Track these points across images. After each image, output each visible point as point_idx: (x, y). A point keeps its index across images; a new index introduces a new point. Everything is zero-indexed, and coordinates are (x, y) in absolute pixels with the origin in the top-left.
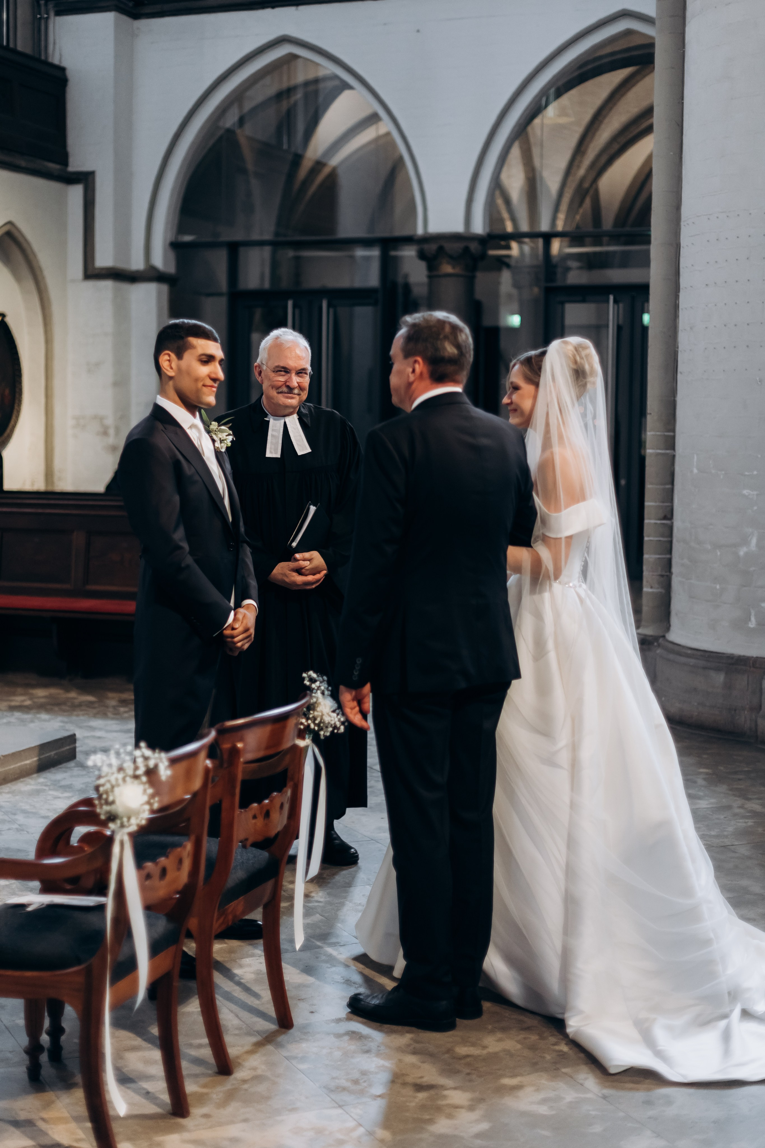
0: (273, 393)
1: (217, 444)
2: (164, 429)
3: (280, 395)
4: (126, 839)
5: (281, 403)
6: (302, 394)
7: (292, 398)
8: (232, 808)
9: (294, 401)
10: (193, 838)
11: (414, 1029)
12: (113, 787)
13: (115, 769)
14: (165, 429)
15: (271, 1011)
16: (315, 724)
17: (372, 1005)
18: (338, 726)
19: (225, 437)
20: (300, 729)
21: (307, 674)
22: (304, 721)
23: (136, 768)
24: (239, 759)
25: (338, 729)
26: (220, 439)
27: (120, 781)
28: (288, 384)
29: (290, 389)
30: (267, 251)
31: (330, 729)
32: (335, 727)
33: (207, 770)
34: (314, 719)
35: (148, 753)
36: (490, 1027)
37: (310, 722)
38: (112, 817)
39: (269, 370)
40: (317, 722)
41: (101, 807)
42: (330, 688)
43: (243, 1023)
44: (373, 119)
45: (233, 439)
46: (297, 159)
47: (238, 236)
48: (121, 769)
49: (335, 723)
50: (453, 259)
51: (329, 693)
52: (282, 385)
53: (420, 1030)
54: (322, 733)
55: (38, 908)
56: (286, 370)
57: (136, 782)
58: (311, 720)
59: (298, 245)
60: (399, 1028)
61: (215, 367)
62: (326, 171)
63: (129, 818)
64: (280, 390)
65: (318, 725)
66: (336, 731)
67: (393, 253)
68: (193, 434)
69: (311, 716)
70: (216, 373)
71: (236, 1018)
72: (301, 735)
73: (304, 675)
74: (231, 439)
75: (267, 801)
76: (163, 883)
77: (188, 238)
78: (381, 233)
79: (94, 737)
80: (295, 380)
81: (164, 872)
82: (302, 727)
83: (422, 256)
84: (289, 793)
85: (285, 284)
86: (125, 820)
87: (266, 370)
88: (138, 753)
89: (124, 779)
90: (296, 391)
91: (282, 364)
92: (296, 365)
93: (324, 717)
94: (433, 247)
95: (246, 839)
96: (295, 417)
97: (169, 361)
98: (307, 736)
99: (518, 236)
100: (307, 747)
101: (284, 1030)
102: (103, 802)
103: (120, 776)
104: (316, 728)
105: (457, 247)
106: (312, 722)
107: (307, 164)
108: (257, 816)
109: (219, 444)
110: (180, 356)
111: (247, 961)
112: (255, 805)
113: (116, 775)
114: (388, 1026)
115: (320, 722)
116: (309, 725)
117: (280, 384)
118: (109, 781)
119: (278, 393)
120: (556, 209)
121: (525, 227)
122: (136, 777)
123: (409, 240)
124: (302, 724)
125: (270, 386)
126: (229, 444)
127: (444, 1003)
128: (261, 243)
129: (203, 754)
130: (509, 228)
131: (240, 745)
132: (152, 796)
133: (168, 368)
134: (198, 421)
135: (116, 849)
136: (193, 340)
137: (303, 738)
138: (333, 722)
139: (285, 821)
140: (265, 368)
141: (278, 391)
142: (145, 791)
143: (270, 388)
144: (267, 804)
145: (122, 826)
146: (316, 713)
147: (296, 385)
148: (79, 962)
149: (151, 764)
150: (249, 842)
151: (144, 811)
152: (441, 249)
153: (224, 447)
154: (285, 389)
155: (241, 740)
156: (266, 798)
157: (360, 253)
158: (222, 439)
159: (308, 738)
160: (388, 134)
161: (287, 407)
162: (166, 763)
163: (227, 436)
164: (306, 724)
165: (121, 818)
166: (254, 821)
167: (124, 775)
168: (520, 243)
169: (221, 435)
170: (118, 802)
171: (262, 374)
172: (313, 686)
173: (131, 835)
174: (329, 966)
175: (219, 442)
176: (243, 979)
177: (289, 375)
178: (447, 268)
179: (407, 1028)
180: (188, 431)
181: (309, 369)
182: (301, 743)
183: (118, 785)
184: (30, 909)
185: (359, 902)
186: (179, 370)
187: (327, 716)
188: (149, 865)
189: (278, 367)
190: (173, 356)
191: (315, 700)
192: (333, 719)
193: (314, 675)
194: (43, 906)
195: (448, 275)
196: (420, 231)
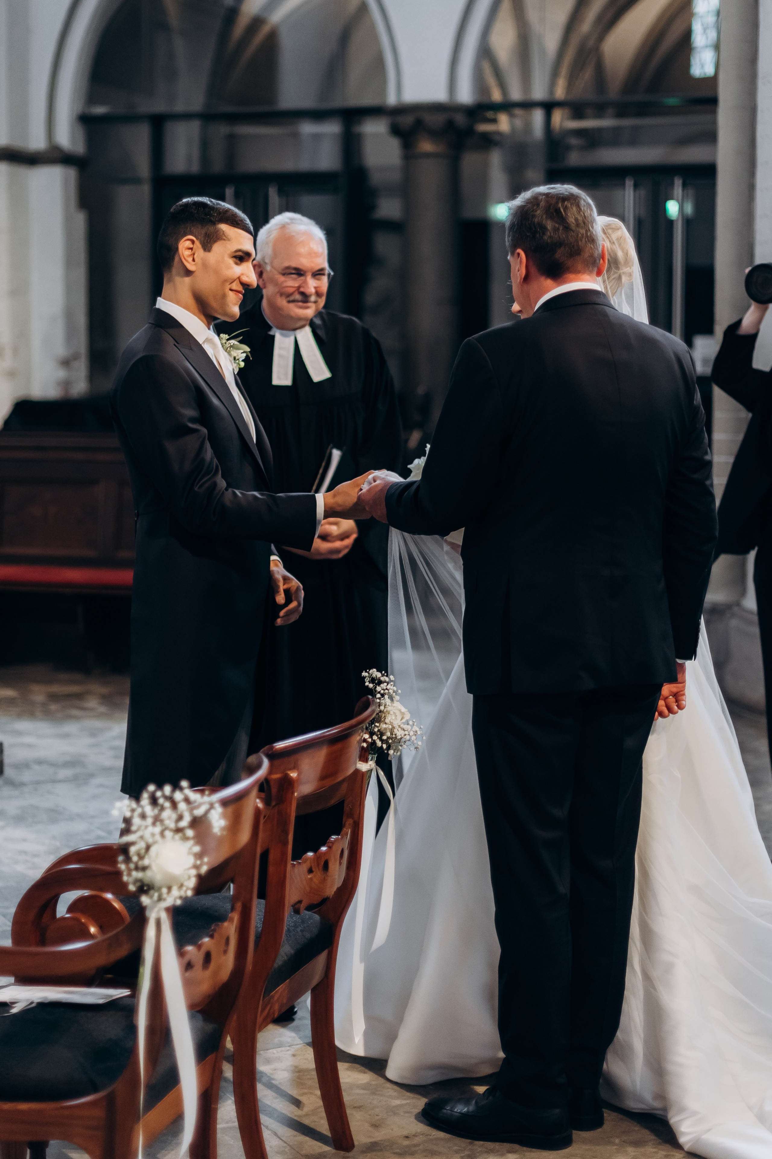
0: (282, 302)
2: (176, 344)
3: (291, 305)
4: (164, 917)
5: (292, 314)
6: (319, 300)
7: (307, 308)
8: (283, 862)
9: (310, 312)
10: (240, 906)
11: (516, 1146)
12: (148, 848)
13: (149, 821)
15: (323, 1126)
16: (382, 741)
17: (457, 1114)
20: (363, 747)
22: (366, 736)
23: (179, 818)
24: (293, 793)
26: (235, 358)
27: (158, 838)
28: (302, 290)
29: (305, 298)
30: (195, 126)
33: (258, 812)
34: (381, 733)
35: (194, 796)
36: (617, 1141)
37: (375, 737)
38: (144, 888)
39: (275, 272)
40: (385, 738)
41: (129, 875)
43: (285, 1145)
46: (231, 14)
47: (159, 107)
48: (157, 820)
50: (435, 134)
52: (294, 292)
53: (525, 1148)
54: (391, 752)
55: (25, 1008)
56: (299, 272)
57: (178, 836)
58: (377, 736)
59: (233, 118)
60: (496, 1145)
61: (248, 268)
62: (265, 30)
63: (169, 888)
64: (292, 298)
65: (387, 742)
67: (358, 129)
69: (376, 730)
70: (248, 276)
71: (275, 1137)
72: (363, 755)
73: (364, 674)
75: (324, 849)
76: (208, 973)
77: (100, 110)
78: (338, 103)
79: (23, 745)
80: (311, 285)
81: (208, 958)
82: (365, 745)
83: (396, 131)
84: (350, 834)
85: (218, 167)
86: (164, 890)
87: (271, 271)
88: (178, 796)
89: (163, 835)
90: (313, 298)
91: (294, 264)
92: (313, 265)
93: (394, 731)
94: (407, 121)
95: (300, 902)
96: (308, 330)
97: (192, 249)
98: (370, 757)
99: (507, 106)
100: (371, 771)
102: (132, 866)
103: (158, 829)
104: (384, 746)
105: (437, 120)
106: (378, 738)
107: (243, 21)
108: (313, 869)
109: (233, 364)
110: (207, 247)
111: (273, 1053)
112: (310, 854)
113: (151, 829)
114: (482, 1143)
115: (389, 738)
116: (374, 743)
117: (291, 290)
118: (142, 837)
119: (289, 302)
120: (555, 74)
121: (516, 94)
122: (178, 830)
123: (377, 111)
124: (365, 740)
125: (278, 292)
127: (557, 1111)
128: (187, 116)
129: (254, 792)
130: (497, 96)
131: (294, 775)
132: (199, 856)
133: (190, 260)
134: (212, 334)
135: (151, 932)
136: (225, 228)
137: (366, 761)
140: (268, 268)
141: (288, 299)
142: (190, 849)
143: (278, 296)
144: (325, 853)
145: (160, 899)
146: (384, 726)
147: (313, 290)
148: (94, 1088)
149: (199, 812)
150: (302, 906)
151: (189, 878)
152: (419, 124)
154: (298, 297)
155: (295, 767)
157: (308, 128)
159: (372, 760)
161: (300, 319)
163: (241, 353)
164: (370, 740)
165: (159, 889)
166: (309, 876)
167: (164, 827)
168: (512, 116)
169: (235, 353)
170: (154, 867)
171: (265, 276)
172: (377, 689)
173: (171, 911)
175: (233, 362)
176: (273, 1079)
177: (302, 278)
178: (426, 146)
179: (507, 1146)
181: (328, 270)
182: (363, 767)
183: (155, 843)
184: (14, 1011)
186: (204, 265)
187: (399, 729)
188: (190, 948)
189: (288, 268)
190: (198, 245)
192: (406, 733)
194: (33, 1005)
195: (427, 155)
196: (392, 100)
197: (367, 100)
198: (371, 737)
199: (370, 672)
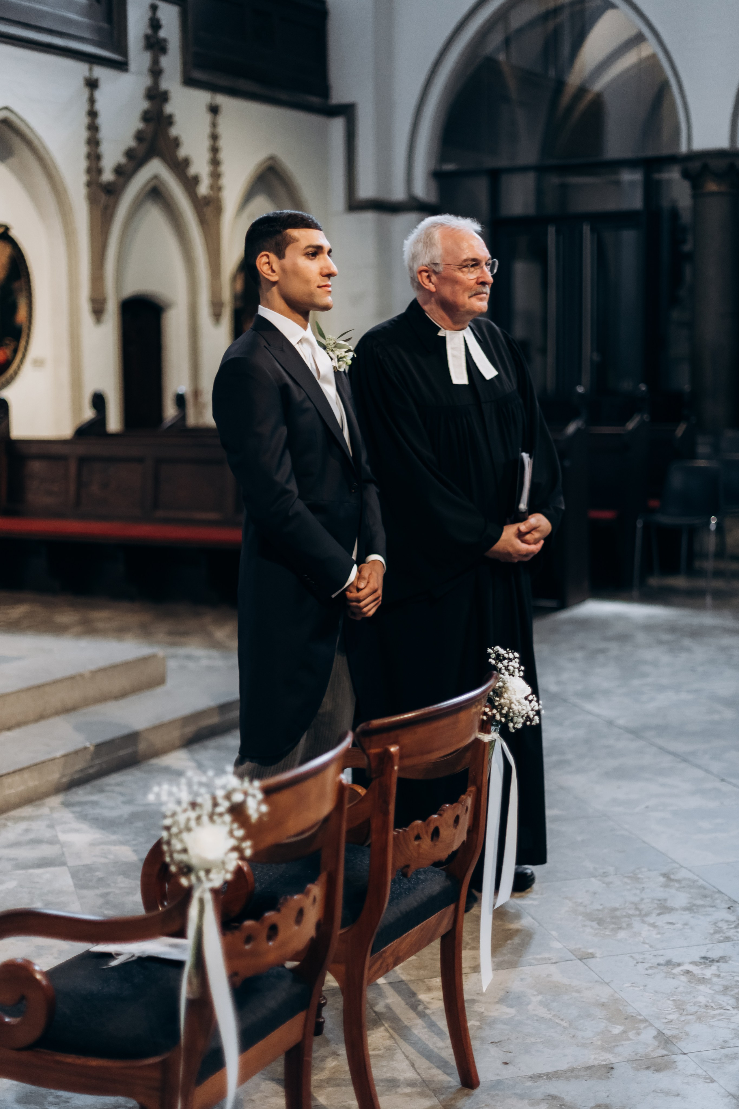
1: (335, 363)
2: (267, 346)
4: (208, 897)
8: (385, 829)
10: (323, 877)
12: (181, 831)
13: (185, 806)
14: (269, 345)
16: (501, 714)
18: (532, 716)
19: (344, 354)
20: (483, 720)
21: (493, 650)
22: (487, 710)
23: (215, 804)
24: (393, 766)
25: (531, 720)
26: (338, 356)
27: (193, 824)
30: (531, 176)
31: (521, 720)
32: (528, 718)
34: (501, 707)
35: (234, 781)
37: (495, 711)
38: (185, 869)
40: (504, 712)
41: (171, 856)
42: (522, 668)
44: (638, 39)
45: (354, 355)
46: (560, 84)
48: (194, 805)
49: (527, 713)
50: (719, 177)
51: (522, 674)
54: (511, 725)
55: (126, 961)
57: (217, 822)
59: (563, 169)
61: (325, 260)
62: (590, 97)
63: (208, 872)
65: (506, 716)
66: (528, 723)
67: (657, 176)
68: (305, 352)
69: (497, 705)
70: (328, 268)
72: (485, 727)
73: (490, 651)
74: (352, 356)
77: (449, 167)
81: (273, 930)
82: (485, 718)
83: (686, 175)
84: (469, 801)
85: (552, 209)
86: (202, 874)
89: (199, 818)
93: (513, 706)
94: (696, 165)
95: (407, 866)
97: (268, 263)
98: (493, 728)
100: (492, 743)
101: (467, 1091)
103: (193, 815)
104: (503, 720)
105: (721, 165)
106: (498, 711)
107: (570, 91)
108: (421, 836)
109: (337, 362)
110: (281, 255)
113: (187, 814)
115: (508, 712)
116: (494, 716)
118: (176, 823)
122: (216, 816)
123: (673, 159)
124: (485, 714)
126: (350, 362)
128: (524, 169)
131: (394, 749)
132: (243, 840)
133: (270, 272)
134: (309, 333)
135: (193, 912)
136: (295, 233)
137: (488, 732)
138: (524, 712)
139: (464, 837)
142: (231, 833)
144: (436, 820)
145: (200, 881)
146: (502, 701)
149: (238, 798)
150: (412, 870)
152: (705, 167)
153: (342, 366)
155: (396, 742)
156: (435, 813)
157: (625, 177)
158: (340, 356)
159: (495, 731)
160: (654, 56)
162: (260, 796)
163: (346, 352)
164: (490, 713)
165: (197, 871)
166: (416, 843)
167: (199, 813)
169: (339, 352)
172: (500, 665)
173: (215, 892)
174: (535, 993)
175: (336, 360)
178: (712, 187)
180: (297, 347)
182: (486, 738)
183: (189, 828)
184: (114, 963)
185: (580, 901)
186: (283, 270)
187: (518, 704)
190: (273, 257)
191: (501, 684)
192: (524, 707)
193: (502, 651)
194: (134, 959)
195: (713, 194)
196: (684, 148)
197: (665, 151)
198: (491, 711)
199: (495, 649)
